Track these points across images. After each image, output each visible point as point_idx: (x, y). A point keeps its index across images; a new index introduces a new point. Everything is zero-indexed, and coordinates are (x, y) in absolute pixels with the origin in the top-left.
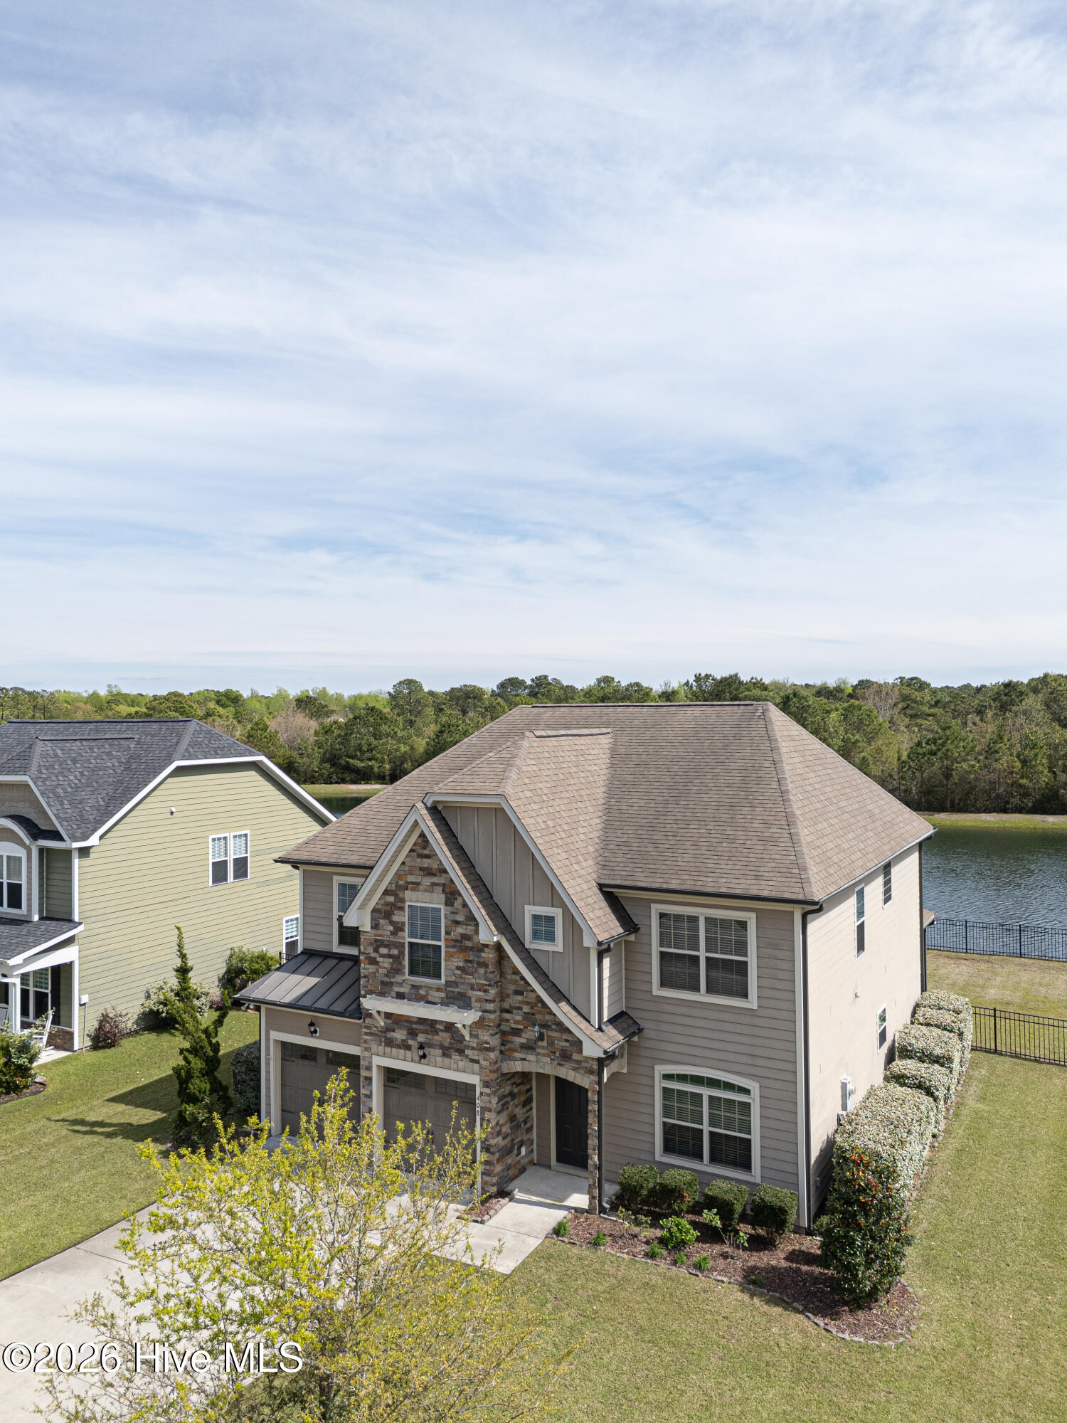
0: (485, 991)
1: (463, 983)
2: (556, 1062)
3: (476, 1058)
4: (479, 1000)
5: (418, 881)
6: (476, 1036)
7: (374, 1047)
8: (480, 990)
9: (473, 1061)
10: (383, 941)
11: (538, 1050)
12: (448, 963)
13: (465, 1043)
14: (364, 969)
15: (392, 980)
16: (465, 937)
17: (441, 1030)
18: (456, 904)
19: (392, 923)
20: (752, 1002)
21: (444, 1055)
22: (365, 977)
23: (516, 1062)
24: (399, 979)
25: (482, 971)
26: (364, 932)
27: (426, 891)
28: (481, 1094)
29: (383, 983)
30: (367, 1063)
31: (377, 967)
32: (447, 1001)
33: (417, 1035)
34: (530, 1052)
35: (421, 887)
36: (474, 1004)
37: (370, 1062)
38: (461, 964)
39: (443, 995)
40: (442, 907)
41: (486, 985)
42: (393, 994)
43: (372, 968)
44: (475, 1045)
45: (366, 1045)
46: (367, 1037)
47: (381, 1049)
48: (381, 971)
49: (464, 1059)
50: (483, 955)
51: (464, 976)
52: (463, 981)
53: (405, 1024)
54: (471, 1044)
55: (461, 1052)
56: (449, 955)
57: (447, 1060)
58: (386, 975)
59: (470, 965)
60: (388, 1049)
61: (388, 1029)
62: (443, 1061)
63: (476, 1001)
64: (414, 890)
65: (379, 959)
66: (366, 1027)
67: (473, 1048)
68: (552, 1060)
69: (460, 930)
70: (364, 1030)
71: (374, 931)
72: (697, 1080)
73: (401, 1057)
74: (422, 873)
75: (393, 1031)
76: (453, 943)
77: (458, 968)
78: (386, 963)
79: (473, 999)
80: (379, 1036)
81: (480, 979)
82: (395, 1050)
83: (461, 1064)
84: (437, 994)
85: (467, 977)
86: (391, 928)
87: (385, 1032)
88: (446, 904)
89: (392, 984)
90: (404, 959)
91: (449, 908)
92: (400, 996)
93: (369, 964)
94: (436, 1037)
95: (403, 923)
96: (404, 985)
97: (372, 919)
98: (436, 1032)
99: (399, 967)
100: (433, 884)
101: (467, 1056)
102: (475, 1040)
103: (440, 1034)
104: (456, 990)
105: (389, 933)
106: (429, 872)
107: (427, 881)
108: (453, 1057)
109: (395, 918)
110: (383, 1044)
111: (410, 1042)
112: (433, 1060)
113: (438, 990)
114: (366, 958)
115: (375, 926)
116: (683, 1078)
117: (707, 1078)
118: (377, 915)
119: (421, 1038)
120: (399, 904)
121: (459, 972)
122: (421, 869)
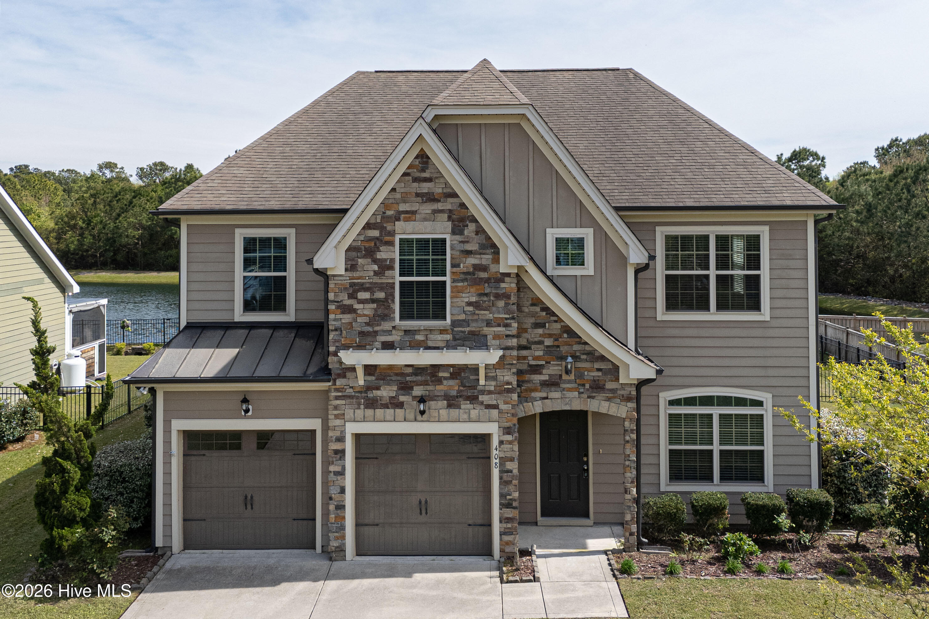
0: (507, 326)
1: (476, 320)
2: (585, 396)
3: (494, 402)
4: (496, 337)
5: (414, 209)
6: (495, 378)
7: (349, 413)
8: (499, 325)
9: (489, 407)
10: (363, 284)
11: (563, 386)
12: (455, 300)
13: (479, 388)
14: (335, 320)
15: (377, 328)
16: (478, 268)
17: (446, 378)
18: (466, 232)
19: (375, 261)
20: (765, 314)
21: (449, 406)
22: (336, 330)
23: (535, 403)
24: (386, 326)
25: (501, 304)
26: (334, 276)
27: (425, 220)
28: (501, 442)
29: (362, 334)
30: (338, 434)
31: (354, 315)
32: (454, 343)
33: (411, 388)
34: (553, 389)
35: (418, 216)
36: (491, 341)
37: (343, 432)
38: (474, 299)
39: (449, 337)
40: (448, 237)
41: (506, 319)
42: (378, 344)
43: (347, 318)
44: (492, 388)
45: (336, 412)
46: (338, 402)
47: (359, 413)
48: (359, 319)
49: (478, 407)
50: (503, 285)
51: (477, 312)
52: (476, 317)
53: (394, 378)
54: (487, 388)
55: (473, 399)
56: (456, 291)
57: (454, 412)
58: (367, 324)
59: (485, 299)
60: (369, 412)
61: (368, 388)
62: (449, 414)
63: (494, 339)
64: (406, 220)
65: (356, 306)
66: (337, 390)
67: (490, 392)
68: (580, 393)
69: (472, 261)
70: (334, 394)
71: (349, 274)
72: (707, 401)
73: (388, 418)
74: (419, 199)
75: (378, 388)
76: (462, 276)
77: (469, 304)
78: (368, 310)
79: (489, 337)
80: (357, 398)
81: (499, 313)
82: (379, 412)
83: (474, 413)
84: (440, 337)
85: (483, 312)
86: (376, 267)
87: (366, 392)
88: (453, 233)
89: (376, 333)
90: (393, 301)
91: (458, 238)
92: (388, 346)
93: (343, 313)
94: (439, 387)
95: (392, 260)
96: (394, 332)
97: (347, 259)
98: (439, 381)
99: (386, 312)
100: (435, 212)
101: (482, 403)
102: (493, 383)
103: (445, 382)
104: (467, 329)
105: (372, 274)
106: (430, 198)
107: (427, 208)
108: (463, 406)
109: (380, 256)
110: (362, 407)
111: (402, 398)
112: (437, 415)
113: (442, 331)
114: (338, 307)
115: (351, 267)
116: (690, 401)
117: (718, 397)
118: (354, 254)
119: (418, 391)
120: (387, 238)
121: (471, 309)
122: (417, 195)
